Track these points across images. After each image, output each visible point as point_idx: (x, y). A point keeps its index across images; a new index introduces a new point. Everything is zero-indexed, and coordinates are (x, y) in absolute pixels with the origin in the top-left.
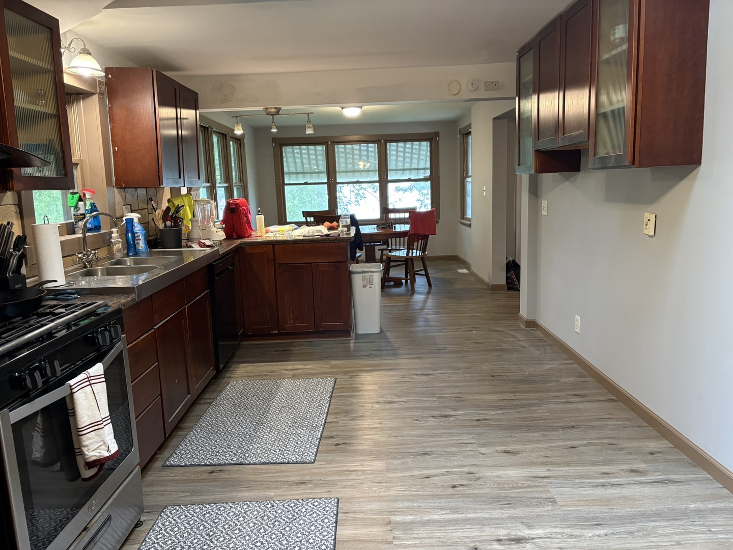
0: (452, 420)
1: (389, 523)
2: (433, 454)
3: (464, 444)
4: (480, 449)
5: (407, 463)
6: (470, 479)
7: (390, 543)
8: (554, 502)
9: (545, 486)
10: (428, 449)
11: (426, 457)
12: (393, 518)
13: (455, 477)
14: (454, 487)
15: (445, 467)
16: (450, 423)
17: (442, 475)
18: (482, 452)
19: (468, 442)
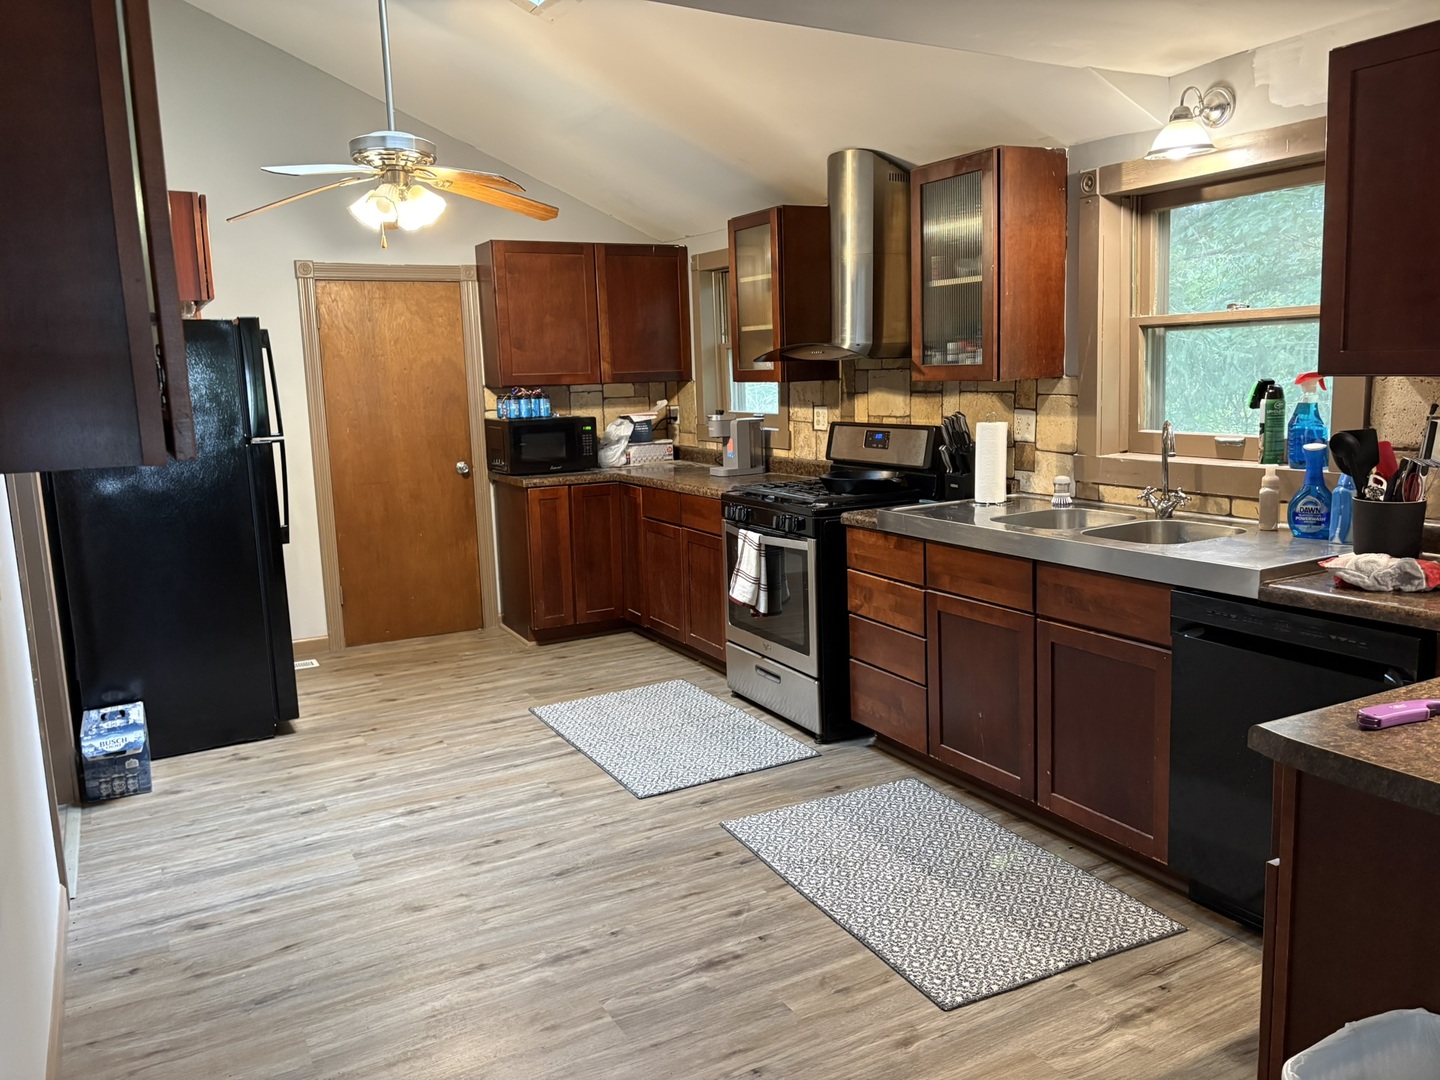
0: (539, 952)
1: (562, 795)
2: (548, 877)
3: (500, 906)
4: (467, 903)
5: (581, 855)
6: (477, 855)
7: (550, 783)
8: (357, 855)
9: (363, 871)
10: (559, 882)
11: (557, 869)
12: (560, 799)
13: (499, 854)
14: (497, 842)
15: (519, 863)
16: (541, 944)
17: (519, 853)
18: (464, 899)
19: (492, 912)
